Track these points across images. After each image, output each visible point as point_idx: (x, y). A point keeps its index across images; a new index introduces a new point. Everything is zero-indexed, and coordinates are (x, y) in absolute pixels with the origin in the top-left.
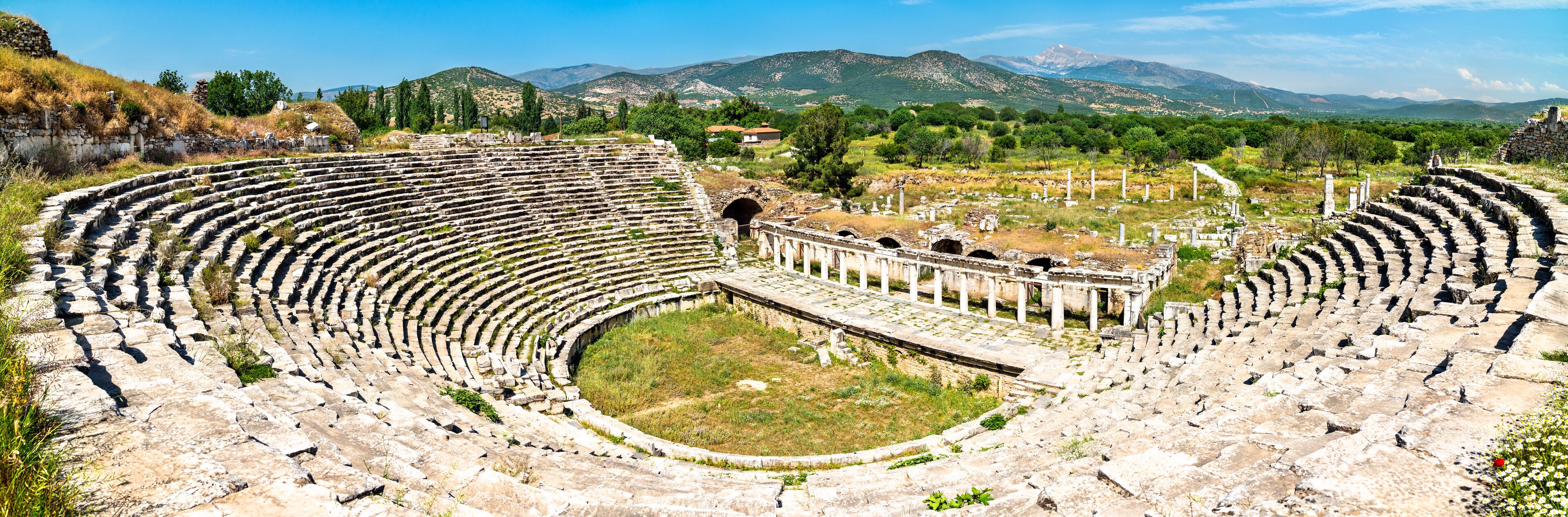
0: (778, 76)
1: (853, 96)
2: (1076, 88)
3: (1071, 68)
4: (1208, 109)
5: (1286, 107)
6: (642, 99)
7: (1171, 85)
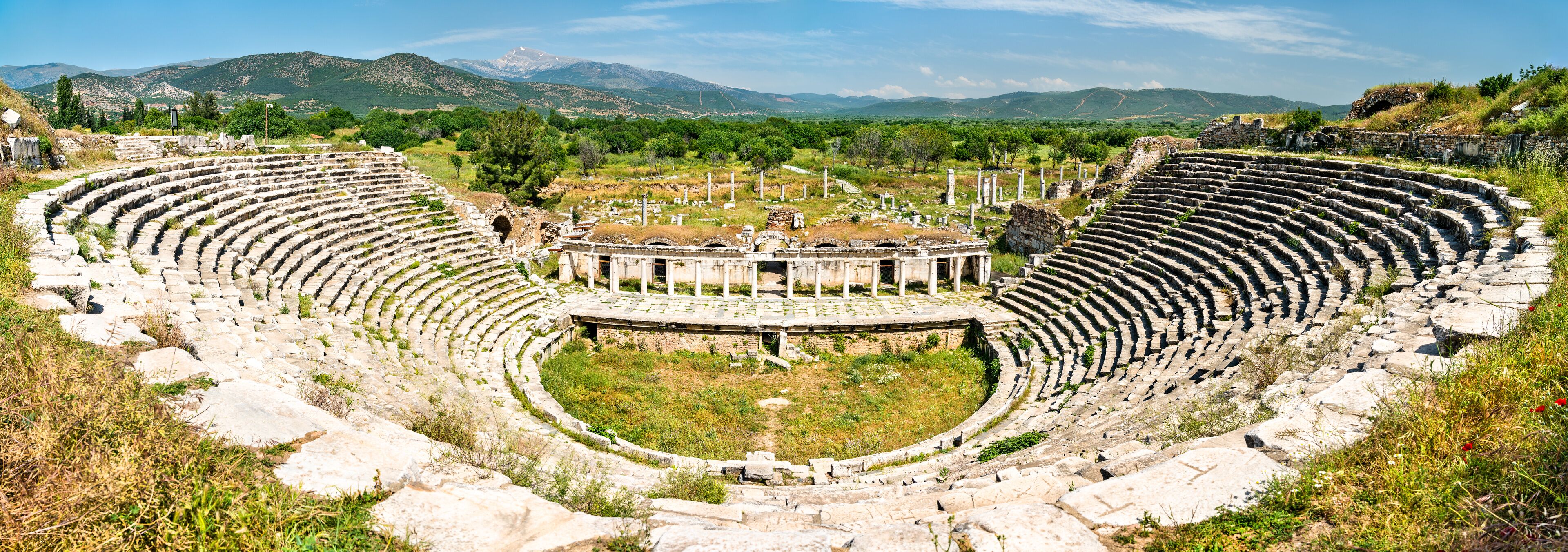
0: (245, 80)
1: (322, 102)
2: (542, 92)
3: (534, 71)
4: (675, 112)
5: (753, 108)
6: (112, 102)
7: (637, 88)
